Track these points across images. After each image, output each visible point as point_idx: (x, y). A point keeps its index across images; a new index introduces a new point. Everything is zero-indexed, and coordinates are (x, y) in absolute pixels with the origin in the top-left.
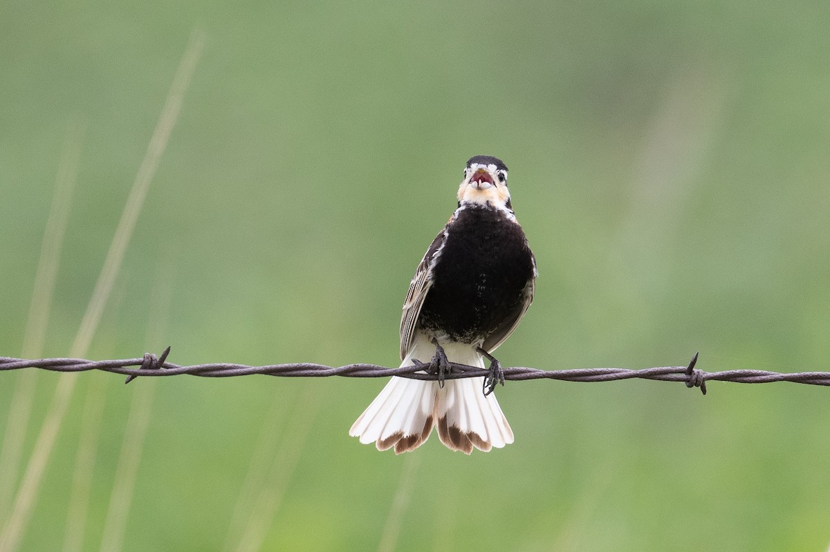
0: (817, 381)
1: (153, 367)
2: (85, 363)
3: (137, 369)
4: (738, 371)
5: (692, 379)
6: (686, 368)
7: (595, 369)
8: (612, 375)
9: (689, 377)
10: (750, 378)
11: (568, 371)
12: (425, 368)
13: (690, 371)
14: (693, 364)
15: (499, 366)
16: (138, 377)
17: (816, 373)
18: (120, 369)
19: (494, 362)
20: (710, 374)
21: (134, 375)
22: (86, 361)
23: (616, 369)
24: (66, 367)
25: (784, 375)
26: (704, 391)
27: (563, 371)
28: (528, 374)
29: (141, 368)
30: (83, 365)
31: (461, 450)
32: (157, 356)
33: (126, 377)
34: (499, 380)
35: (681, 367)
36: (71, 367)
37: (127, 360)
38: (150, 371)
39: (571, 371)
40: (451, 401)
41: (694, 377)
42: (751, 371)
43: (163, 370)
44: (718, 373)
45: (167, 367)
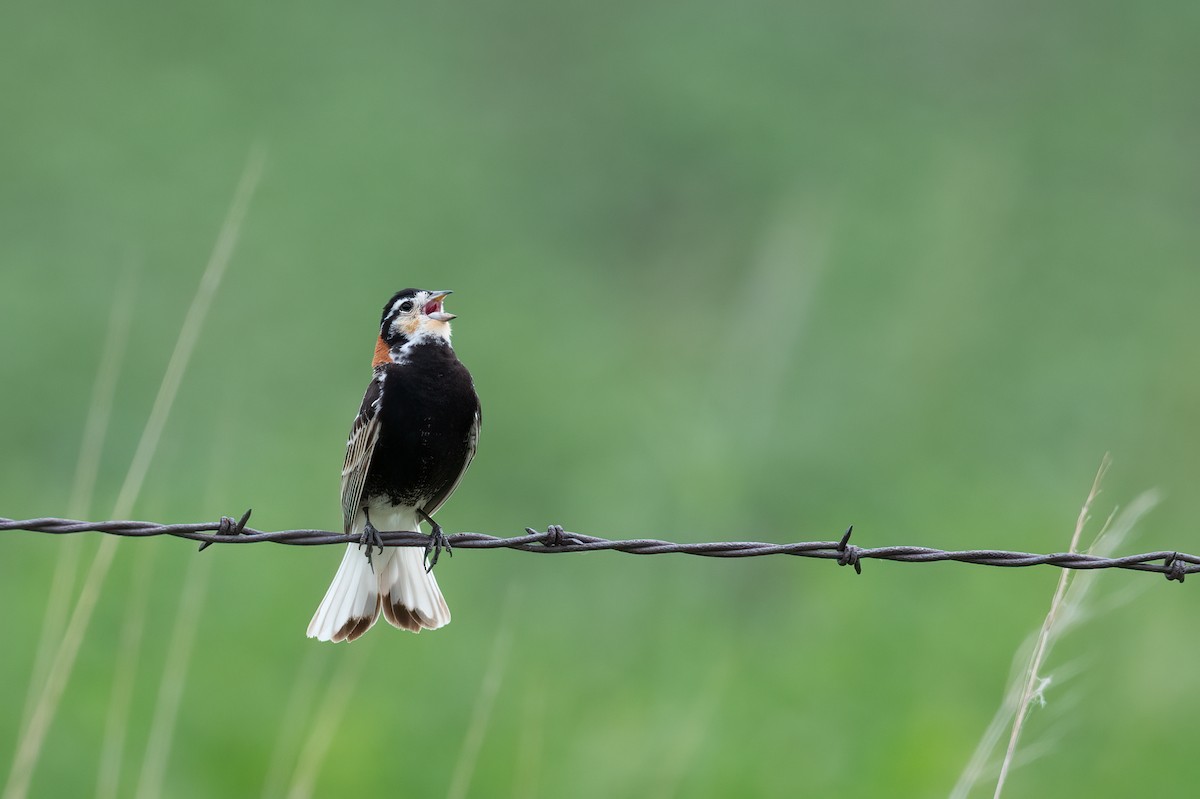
0: (988, 561)
1: (232, 532)
2: (153, 527)
3: (212, 534)
4: (897, 548)
5: (846, 557)
6: (837, 543)
7: (735, 543)
8: (753, 550)
9: (841, 554)
10: (911, 556)
11: (704, 544)
12: (539, 539)
13: (842, 547)
14: (846, 539)
15: (442, 532)
16: (214, 544)
17: (986, 551)
18: (193, 535)
19: (436, 528)
20: (865, 551)
21: (209, 542)
22: (155, 524)
23: (759, 543)
24: (132, 531)
25: (949, 553)
26: (858, 570)
27: (698, 545)
28: (658, 548)
29: (217, 534)
30: (152, 529)
31: (409, 630)
32: (236, 520)
33: (200, 543)
34: (444, 548)
35: (832, 543)
36: (138, 531)
37: (201, 525)
38: (227, 537)
39: (707, 544)
40: (395, 576)
41: (847, 554)
42: (913, 548)
43: (243, 536)
44: (874, 550)
45: (247, 533)
